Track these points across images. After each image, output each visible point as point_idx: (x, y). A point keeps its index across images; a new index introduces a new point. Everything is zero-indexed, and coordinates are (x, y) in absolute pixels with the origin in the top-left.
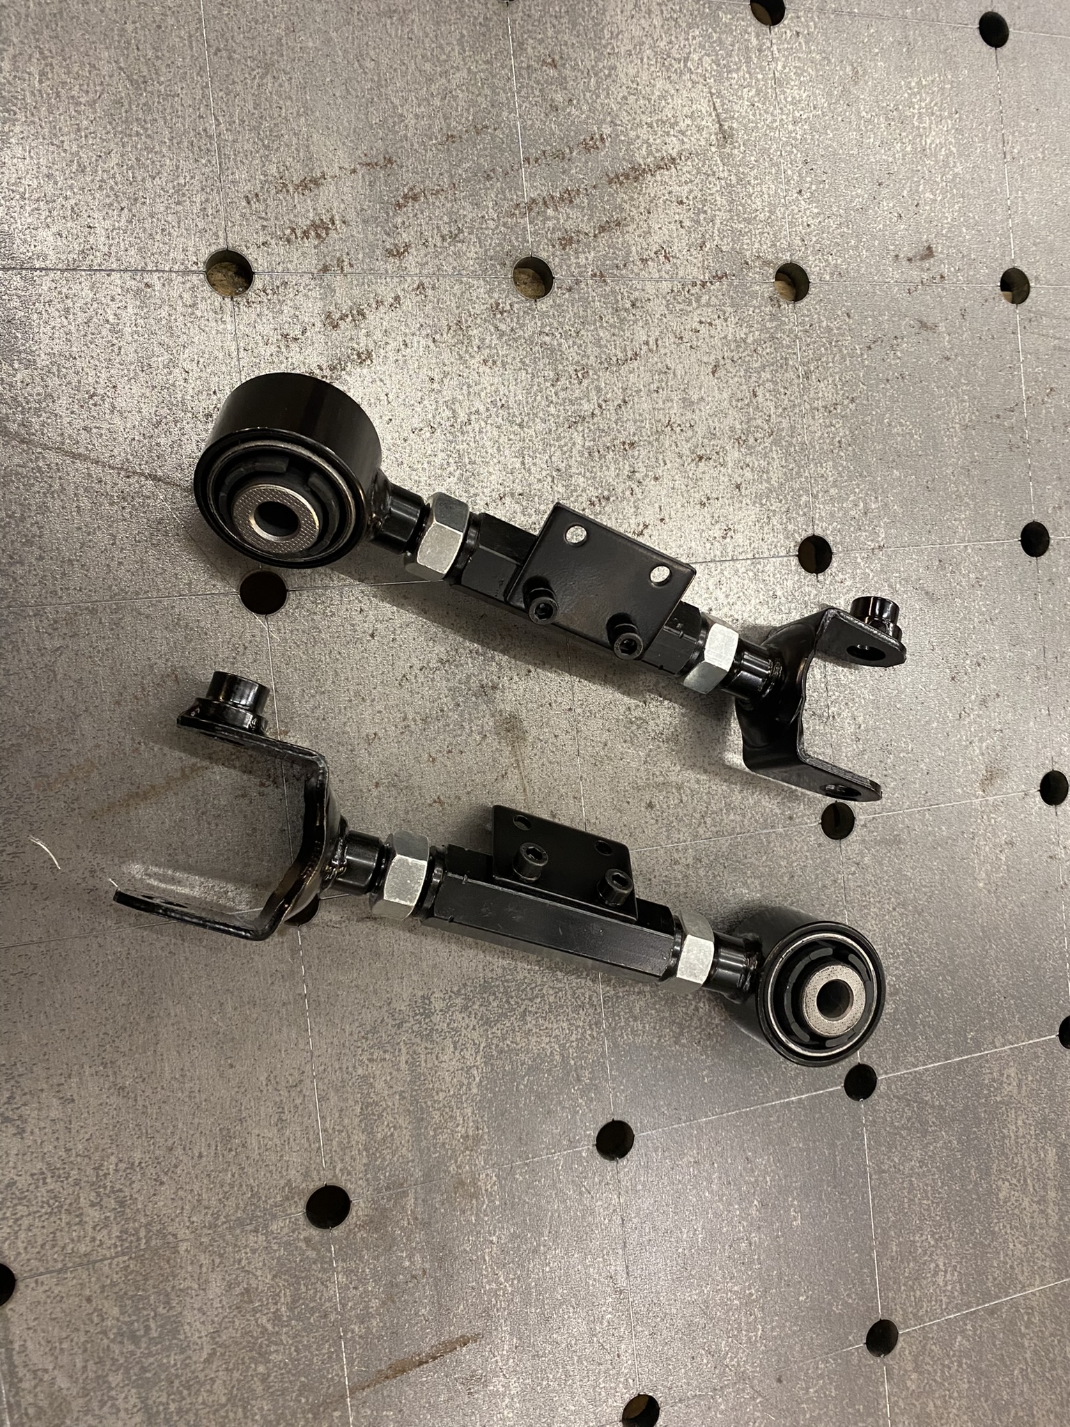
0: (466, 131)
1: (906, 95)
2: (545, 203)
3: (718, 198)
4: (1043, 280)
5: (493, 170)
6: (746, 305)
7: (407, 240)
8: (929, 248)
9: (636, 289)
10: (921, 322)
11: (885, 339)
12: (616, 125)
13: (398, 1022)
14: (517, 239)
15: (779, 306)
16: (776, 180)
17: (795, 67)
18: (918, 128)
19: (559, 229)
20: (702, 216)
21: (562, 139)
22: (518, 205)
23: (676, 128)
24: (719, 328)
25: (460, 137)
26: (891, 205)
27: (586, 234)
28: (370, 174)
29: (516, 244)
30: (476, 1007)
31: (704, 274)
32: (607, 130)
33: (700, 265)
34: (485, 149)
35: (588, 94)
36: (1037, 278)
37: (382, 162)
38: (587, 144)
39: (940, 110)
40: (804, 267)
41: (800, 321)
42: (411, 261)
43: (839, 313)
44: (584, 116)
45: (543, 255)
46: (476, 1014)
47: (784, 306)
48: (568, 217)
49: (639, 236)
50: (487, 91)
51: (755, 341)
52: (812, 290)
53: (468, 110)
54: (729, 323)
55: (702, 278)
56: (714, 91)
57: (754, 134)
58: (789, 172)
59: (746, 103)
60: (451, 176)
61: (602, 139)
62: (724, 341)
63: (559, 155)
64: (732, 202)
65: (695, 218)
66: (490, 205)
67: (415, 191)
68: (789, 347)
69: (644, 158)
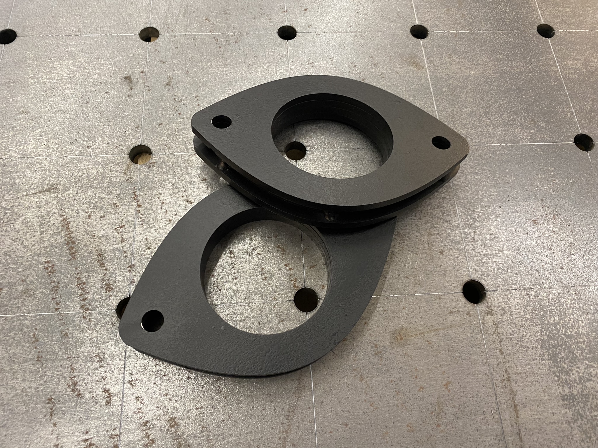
0: (36, 348)
1: (38, 85)
2: (84, 300)
3: (89, 194)
4: (147, 20)
5: (62, 332)
6: (152, 182)
7: (101, 391)
8: (125, 78)
9: (139, 246)
10: (166, 85)
11: (175, 104)
12: (40, 253)
13: (579, 417)
14: (104, 319)
15: (154, 163)
16: (80, 160)
17: (16, 146)
18: (58, 80)
19: (101, 292)
20: (99, 205)
21: (46, 287)
22: (84, 317)
23: (45, 217)
24: (164, 198)
25: (39, 352)
26: (100, 97)
27: (105, 275)
28: (57, 414)
29: (108, 319)
30: (566, 366)
31: (132, 205)
32: (43, 259)
33: (127, 207)
34: (48, 337)
35: (20, 270)
36: (146, 23)
37: (50, 405)
38: (50, 272)
39: (49, 68)
40: (132, 147)
41: (162, 151)
42: (114, 390)
43: (159, 129)
44: (33, 273)
45: (115, 302)
46: (570, 366)
47: (153, 160)
48: (93, 286)
49: (108, 242)
50: (12, 334)
51: (174, 178)
52: (145, 144)
53: (23, 346)
54: (162, 192)
55: (135, 207)
56: (25, 194)
57: (53, 172)
58: (77, 153)
59: (34, 175)
60: (63, 359)
61: (48, 262)
62: (173, 196)
63: (55, 289)
64: (91, 186)
65: (99, 208)
66: (82, 335)
67: (70, 384)
68: (178, 159)
69: (61, 237)
